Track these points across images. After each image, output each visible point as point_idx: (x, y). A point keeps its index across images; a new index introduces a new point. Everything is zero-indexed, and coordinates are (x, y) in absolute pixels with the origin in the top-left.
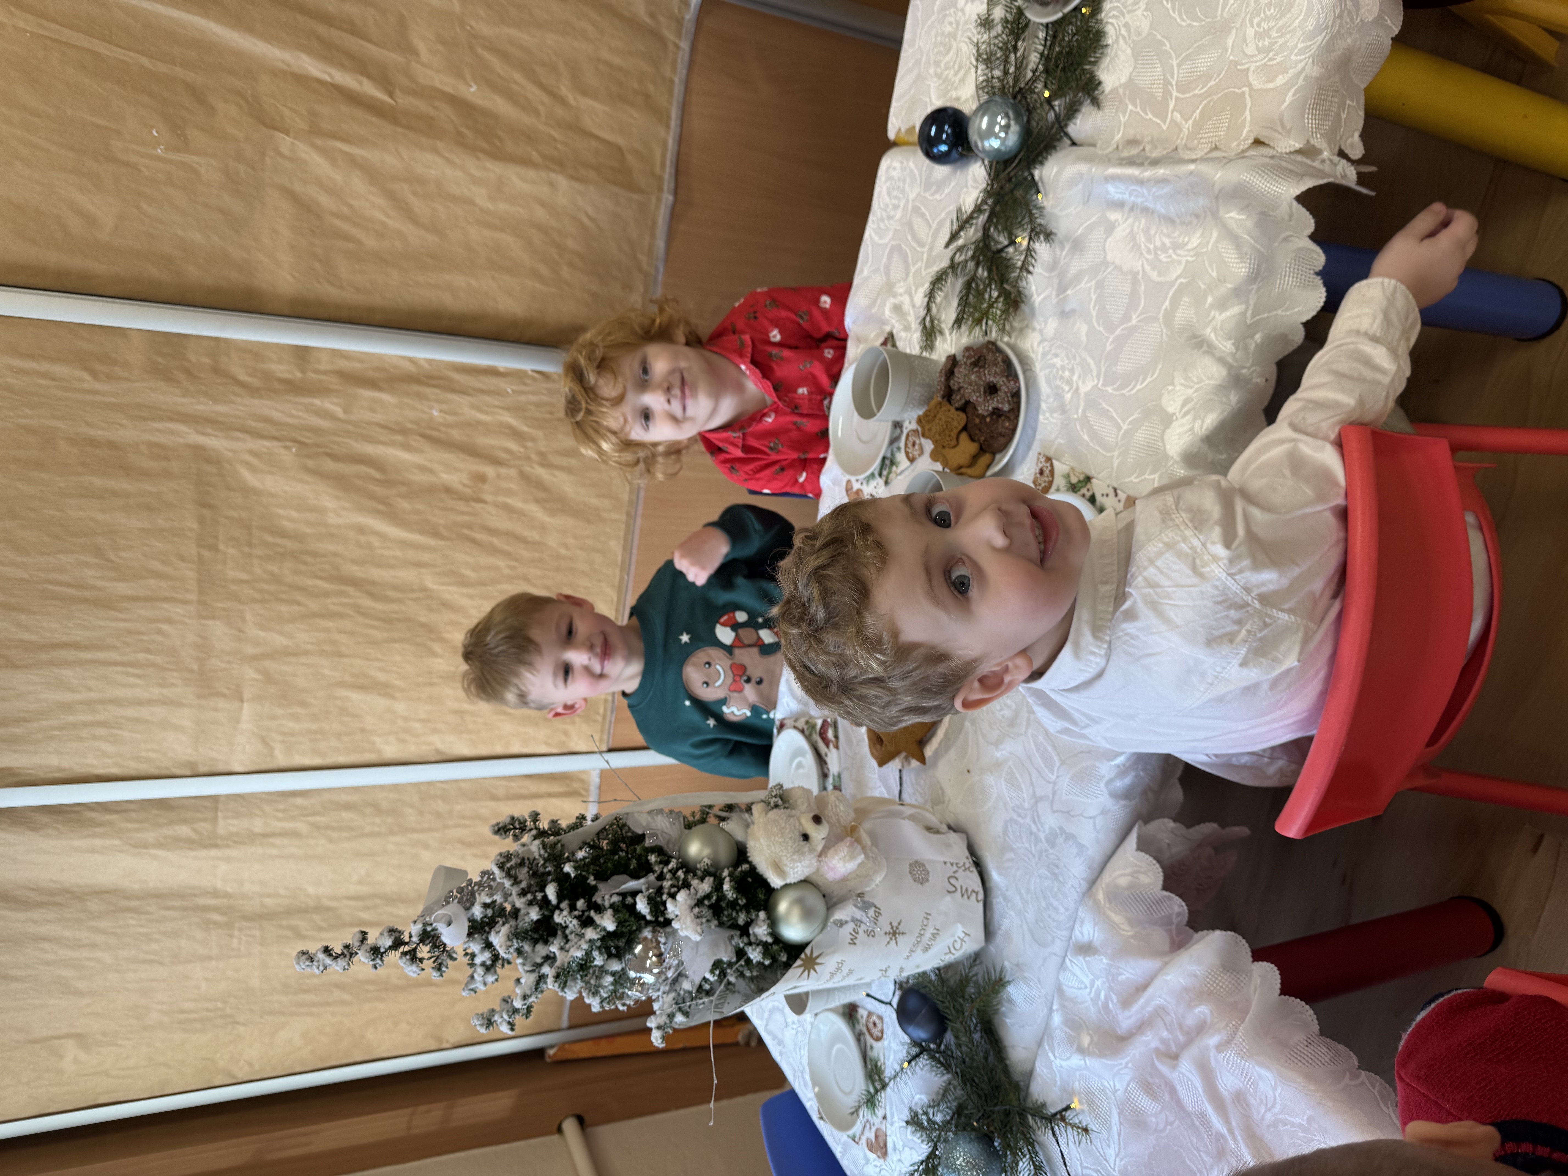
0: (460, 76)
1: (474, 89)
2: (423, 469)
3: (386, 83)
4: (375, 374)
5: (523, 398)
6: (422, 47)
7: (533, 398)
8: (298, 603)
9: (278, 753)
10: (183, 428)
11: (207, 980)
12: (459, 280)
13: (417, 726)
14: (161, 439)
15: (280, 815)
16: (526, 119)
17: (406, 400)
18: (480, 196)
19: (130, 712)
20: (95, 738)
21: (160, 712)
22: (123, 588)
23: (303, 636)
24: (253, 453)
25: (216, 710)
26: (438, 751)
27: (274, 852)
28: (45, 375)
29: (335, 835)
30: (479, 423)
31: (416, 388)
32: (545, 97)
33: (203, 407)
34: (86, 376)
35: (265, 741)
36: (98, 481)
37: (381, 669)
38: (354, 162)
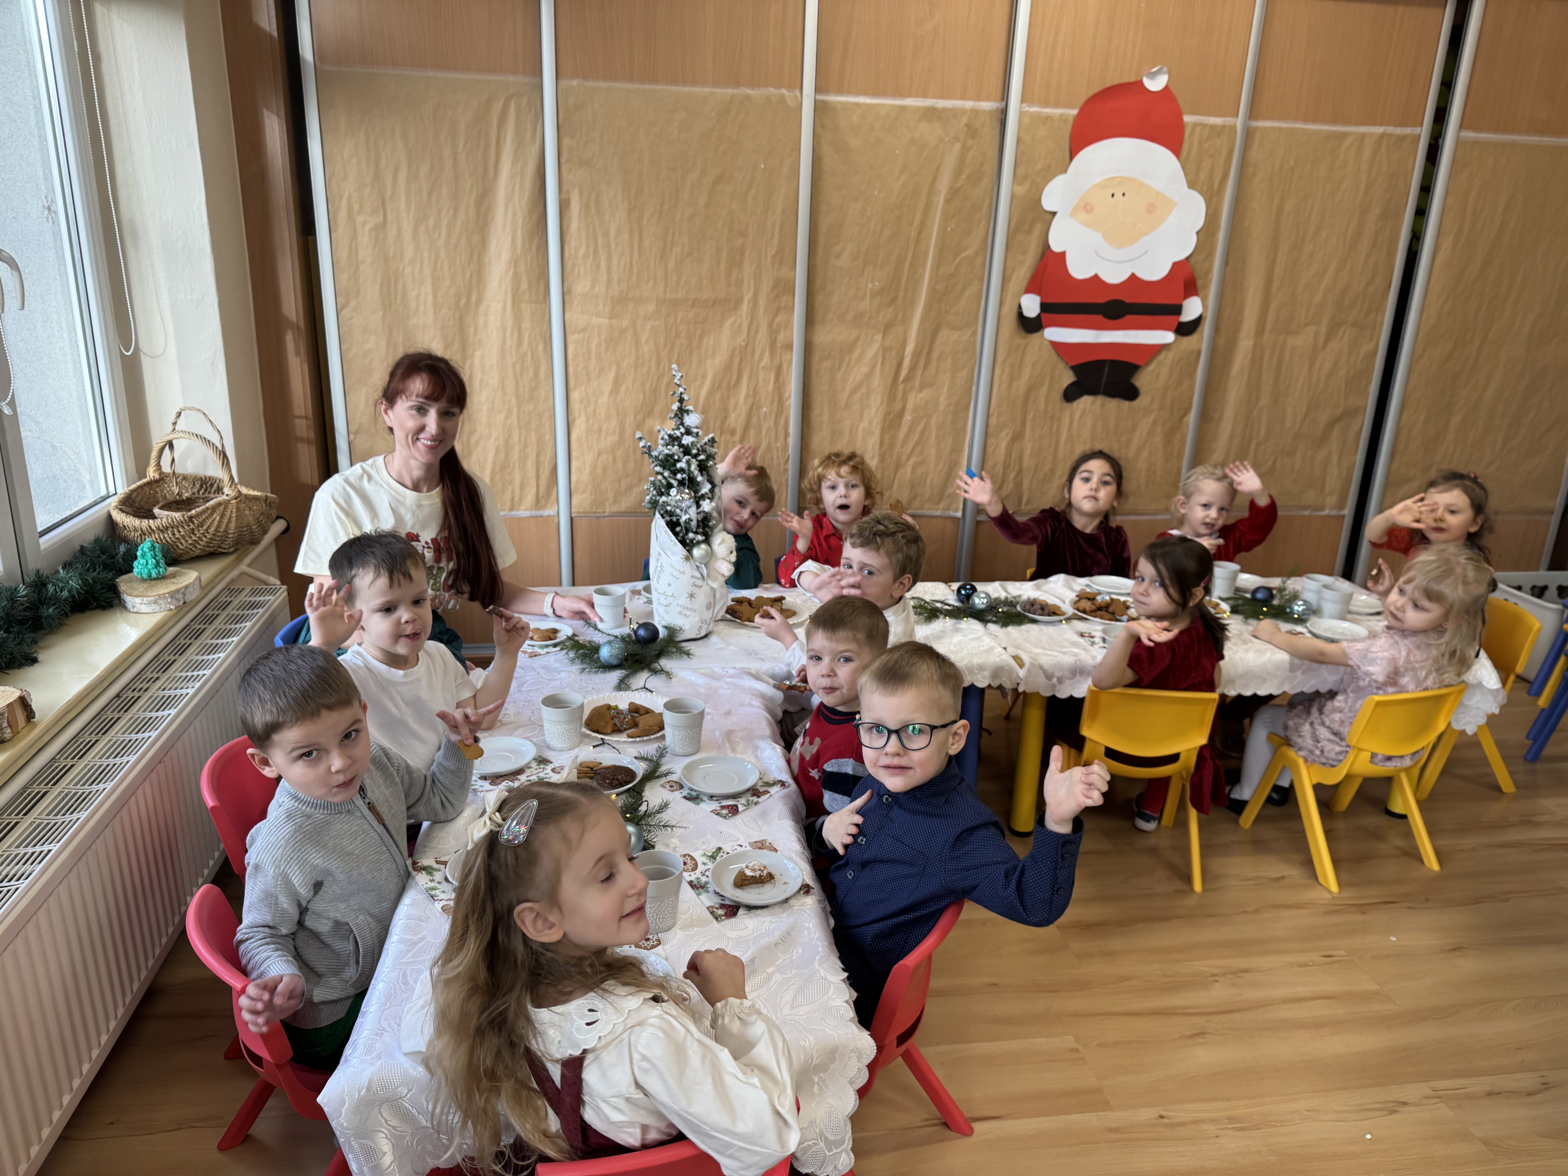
0: (914, 411)
1: (909, 418)
2: (736, 405)
3: (907, 379)
4: (781, 380)
5: (775, 451)
6: (923, 394)
7: (775, 456)
8: (665, 347)
9: (577, 336)
10: (751, 293)
11: (418, 296)
12: (826, 418)
13: (592, 408)
14: (745, 283)
15: (532, 337)
16: (899, 442)
17: (770, 395)
18: (864, 425)
19: (603, 264)
20: (588, 247)
21: (604, 277)
22: (672, 263)
23: (646, 349)
24: (740, 325)
25: (604, 306)
26: (574, 421)
27: (508, 333)
28: (772, 236)
29: (518, 366)
30: (761, 431)
31: (776, 400)
32: (909, 450)
33: (762, 301)
34: (773, 252)
35: (584, 330)
36: (724, 255)
37: (627, 388)
38: (873, 367)
